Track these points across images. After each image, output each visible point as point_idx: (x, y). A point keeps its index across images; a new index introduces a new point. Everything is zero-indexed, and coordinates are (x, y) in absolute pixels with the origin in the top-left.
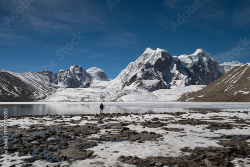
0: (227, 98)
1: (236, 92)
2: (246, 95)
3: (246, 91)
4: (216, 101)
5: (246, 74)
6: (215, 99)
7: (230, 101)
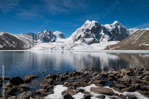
0: (135, 48)
1: (141, 45)
2: (147, 46)
3: (147, 44)
7: (137, 49)
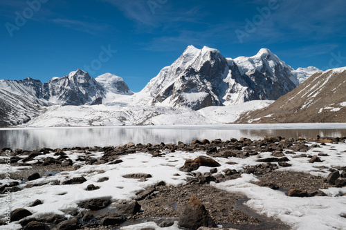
0: (308, 117)
1: (321, 110)
3: (335, 107)
4: (292, 122)
5: (330, 84)
6: (291, 119)
7: (314, 121)
